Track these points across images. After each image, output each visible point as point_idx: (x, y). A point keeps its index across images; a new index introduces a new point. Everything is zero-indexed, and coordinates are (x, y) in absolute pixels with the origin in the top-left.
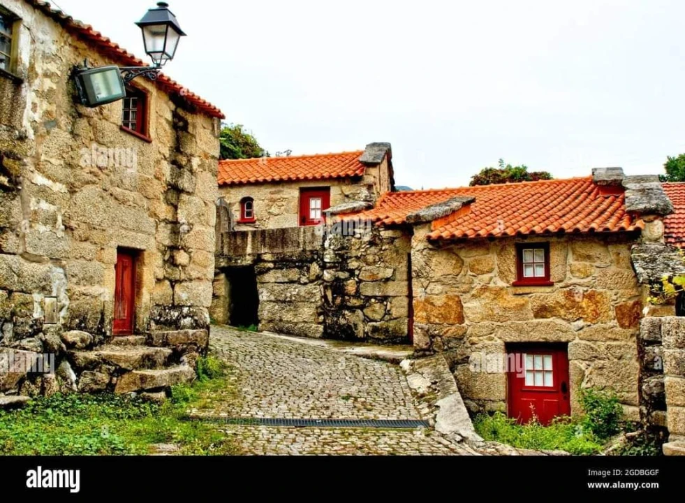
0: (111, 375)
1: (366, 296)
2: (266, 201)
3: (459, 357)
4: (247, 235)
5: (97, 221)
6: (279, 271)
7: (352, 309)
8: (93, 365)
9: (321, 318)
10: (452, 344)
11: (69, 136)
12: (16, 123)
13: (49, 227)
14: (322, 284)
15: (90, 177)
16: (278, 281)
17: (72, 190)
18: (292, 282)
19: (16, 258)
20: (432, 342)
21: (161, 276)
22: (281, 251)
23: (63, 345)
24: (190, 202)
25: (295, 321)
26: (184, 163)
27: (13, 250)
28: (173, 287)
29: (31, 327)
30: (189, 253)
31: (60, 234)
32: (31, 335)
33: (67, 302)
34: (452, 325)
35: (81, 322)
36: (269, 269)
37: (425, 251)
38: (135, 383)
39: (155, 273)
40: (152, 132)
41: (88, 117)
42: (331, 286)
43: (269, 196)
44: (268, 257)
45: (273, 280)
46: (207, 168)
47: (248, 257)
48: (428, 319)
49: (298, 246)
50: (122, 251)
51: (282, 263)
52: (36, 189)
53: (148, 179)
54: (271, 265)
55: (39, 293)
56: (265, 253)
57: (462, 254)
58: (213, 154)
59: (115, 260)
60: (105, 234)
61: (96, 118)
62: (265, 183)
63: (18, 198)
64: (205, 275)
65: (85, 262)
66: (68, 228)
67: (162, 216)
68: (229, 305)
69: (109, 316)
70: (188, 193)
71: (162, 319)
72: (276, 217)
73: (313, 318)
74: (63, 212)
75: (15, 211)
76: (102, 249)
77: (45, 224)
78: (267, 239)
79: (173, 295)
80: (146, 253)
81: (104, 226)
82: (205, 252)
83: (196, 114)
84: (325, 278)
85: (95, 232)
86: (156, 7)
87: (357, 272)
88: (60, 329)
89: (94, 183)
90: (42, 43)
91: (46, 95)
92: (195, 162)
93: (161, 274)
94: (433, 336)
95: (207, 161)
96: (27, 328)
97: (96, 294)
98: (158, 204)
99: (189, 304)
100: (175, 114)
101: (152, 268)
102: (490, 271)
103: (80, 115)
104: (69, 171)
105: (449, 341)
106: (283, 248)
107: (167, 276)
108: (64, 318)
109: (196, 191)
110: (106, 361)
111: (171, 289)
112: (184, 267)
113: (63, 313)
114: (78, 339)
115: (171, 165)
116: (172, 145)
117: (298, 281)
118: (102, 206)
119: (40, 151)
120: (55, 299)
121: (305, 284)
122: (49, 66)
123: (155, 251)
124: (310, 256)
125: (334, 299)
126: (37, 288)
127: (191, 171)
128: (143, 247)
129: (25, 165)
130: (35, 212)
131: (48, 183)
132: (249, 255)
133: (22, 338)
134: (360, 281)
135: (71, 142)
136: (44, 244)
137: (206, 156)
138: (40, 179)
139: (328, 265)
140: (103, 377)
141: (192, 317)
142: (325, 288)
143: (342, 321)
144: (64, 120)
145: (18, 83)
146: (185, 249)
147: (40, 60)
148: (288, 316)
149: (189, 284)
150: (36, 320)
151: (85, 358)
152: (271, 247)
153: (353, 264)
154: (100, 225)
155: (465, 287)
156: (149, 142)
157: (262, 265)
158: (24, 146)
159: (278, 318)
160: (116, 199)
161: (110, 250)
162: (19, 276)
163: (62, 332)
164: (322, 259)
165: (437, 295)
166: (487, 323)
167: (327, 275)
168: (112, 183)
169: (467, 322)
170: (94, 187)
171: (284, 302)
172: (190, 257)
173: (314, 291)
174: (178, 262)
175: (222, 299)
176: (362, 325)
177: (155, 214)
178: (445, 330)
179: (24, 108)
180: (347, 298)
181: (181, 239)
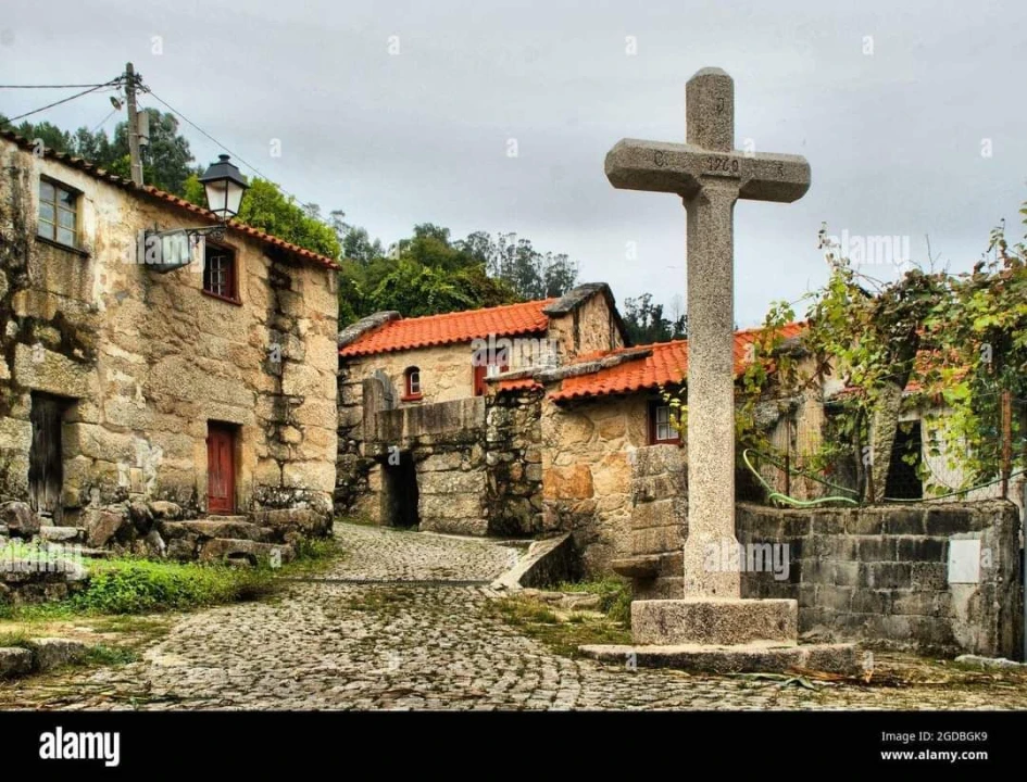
0: (196, 542)
1: (533, 482)
2: (434, 371)
3: (589, 536)
4: (403, 414)
5: (181, 392)
6: (439, 456)
7: (518, 498)
8: (179, 533)
9: (486, 511)
10: (582, 522)
11: (143, 306)
12: (85, 296)
13: (128, 398)
14: (486, 469)
15: (170, 347)
16: (439, 469)
17: (151, 362)
18: (453, 469)
19: (98, 427)
20: (562, 521)
21: (264, 454)
22: (439, 432)
23: (150, 513)
24: (297, 372)
25: (458, 516)
26: (287, 327)
27: (93, 419)
28: (281, 467)
29: (117, 493)
30: (301, 430)
31: (142, 405)
32: (118, 502)
33: (154, 474)
34: (582, 499)
35: (170, 495)
36: (427, 455)
37: (556, 415)
38: (216, 549)
39: (256, 450)
40: (243, 294)
41: (162, 283)
42: (494, 471)
43: (438, 363)
44: (426, 440)
45: (433, 468)
46: (320, 331)
47: (404, 442)
48: (557, 494)
49: (459, 424)
50: (214, 425)
51: (442, 446)
52: (112, 360)
53: (241, 347)
54: (430, 450)
55: (124, 463)
56: (423, 435)
57: (592, 418)
58: (329, 314)
59: (206, 434)
60: (193, 406)
61: (172, 284)
62: (431, 346)
63: (94, 370)
64: (324, 455)
65: (170, 434)
66: (149, 400)
67: (262, 387)
68: (391, 503)
69: (202, 492)
70: (295, 361)
71: (268, 501)
72: (446, 391)
73: (476, 511)
74: (142, 383)
75: (92, 383)
76: (189, 422)
77: (124, 395)
78: (424, 417)
79: (282, 475)
80: (244, 429)
81: (191, 397)
82: (321, 429)
83: (302, 268)
84: (488, 462)
85: (181, 404)
86: (218, 160)
87: (522, 453)
88: (148, 499)
89: (175, 353)
90: (107, 213)
91: (116, 265)
92: (304, 325)
93: (264, 451)
94: (563, 514)
95: (321, 323)
96: (113, 494)
97: (186, 468)
98: (255, 374)
99: (303, 487)
100: (271, 271)
101: (253, 446)
102: (621, 436)
103: (154, 283)
104: (145, 341)
105: (579, 519)
106: (442, 427)
107: (272, 454)
108: (152, 489)
109: (307, 358)
110: (191, 529)
111: (279, 469)
112: (294, 445)
113: (151, 484)
114: (165, 509)
115: (269, 330)
116: (271, 306)
117: (459, 468)
118: (186, 377)
119: (113, 323)
120: (140, 470)
121: (467, 471)
122: (116, 236)
123: (255, 426)
124: (471, 436)
125: (498, 486)
126: (120, 457)
127: (299, 336)
128: (239, 421)
129: (98, 337)
130: (113, 383)
131: (125, 354)
132: (406, 438)
133: (109, 504)
134: (526, 463)
135: (145, 312)
136: (125, 415)
137: (319, 317)
138: (115, 351)
139: (491, 445)
140: (188, 544)
141: (308, 501)
142: (489, 474)
143: (508, 514)
144: (135, 290)
145: (85, 256)
146: (296, 425)
147: (106, 231)
148: (450, 512)
149: (303, 465)
150: (122, 488)
151: (172, 526)
152: (429, 428)
153: (518, 443)
154: (185, 397)
155: (594, 455)
156: (239, 305)
157: (421, 450)
158: (97, 319)
159: (439, 515)
160: (202, 369)
161: (199, 423)
162: (101, 444)
163: (151, 503)
164: (485, 439)
165: (566, 466)
166: (617, 495)
167: (490, 458)
168: (196, 352)
169: (596, 495)
170: (175, 357)
171: (445, 494)
172: (303, 435)
173: (478, 479)
174: (286, 439)
175: (379, 494)
176: (528, 517)
177: (253, 386)
178: (575, 506)
179: (93, 281)
180: (512, 485)
181: (289, 414)
